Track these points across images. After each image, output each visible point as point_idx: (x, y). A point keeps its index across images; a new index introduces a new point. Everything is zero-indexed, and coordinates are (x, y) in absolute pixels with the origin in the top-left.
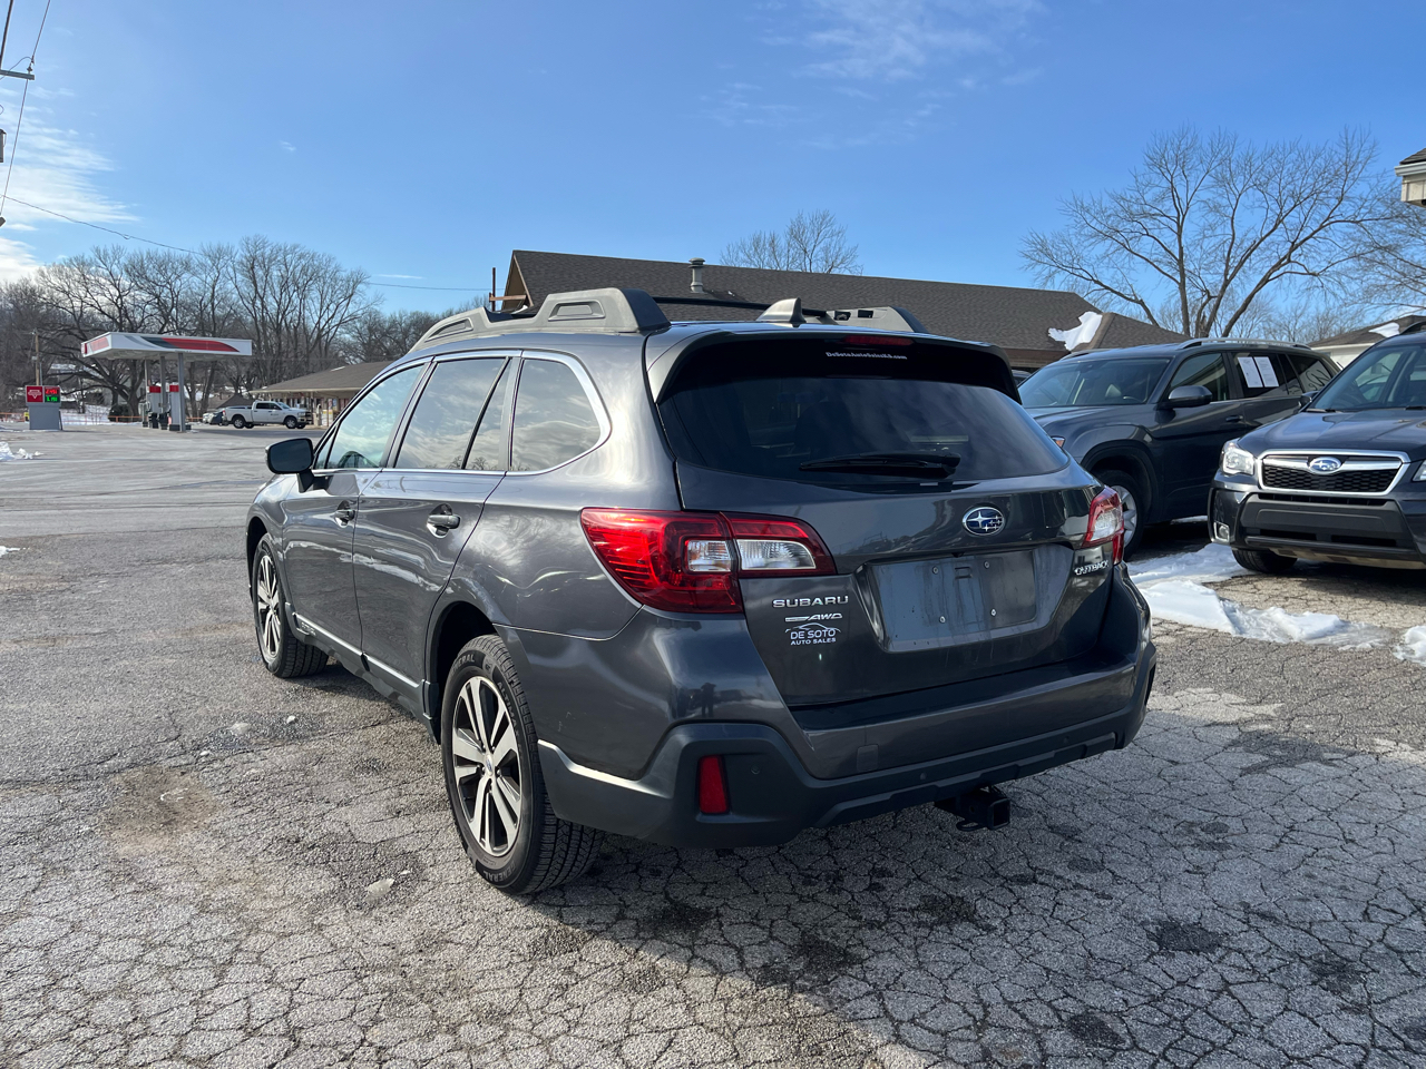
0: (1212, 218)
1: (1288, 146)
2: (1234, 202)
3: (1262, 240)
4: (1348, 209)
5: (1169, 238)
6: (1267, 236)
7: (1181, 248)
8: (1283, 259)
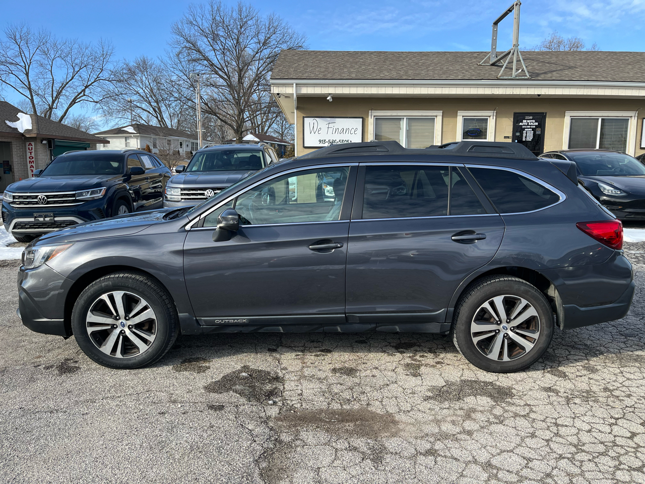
0: (41, 69)
1: (73, 41)
2: (51, 63)
3: (67, 83)
4: (105, 75)
5: (23, 77)
6: (69, 81)
7: (29, 82)
8: (81, 93)
